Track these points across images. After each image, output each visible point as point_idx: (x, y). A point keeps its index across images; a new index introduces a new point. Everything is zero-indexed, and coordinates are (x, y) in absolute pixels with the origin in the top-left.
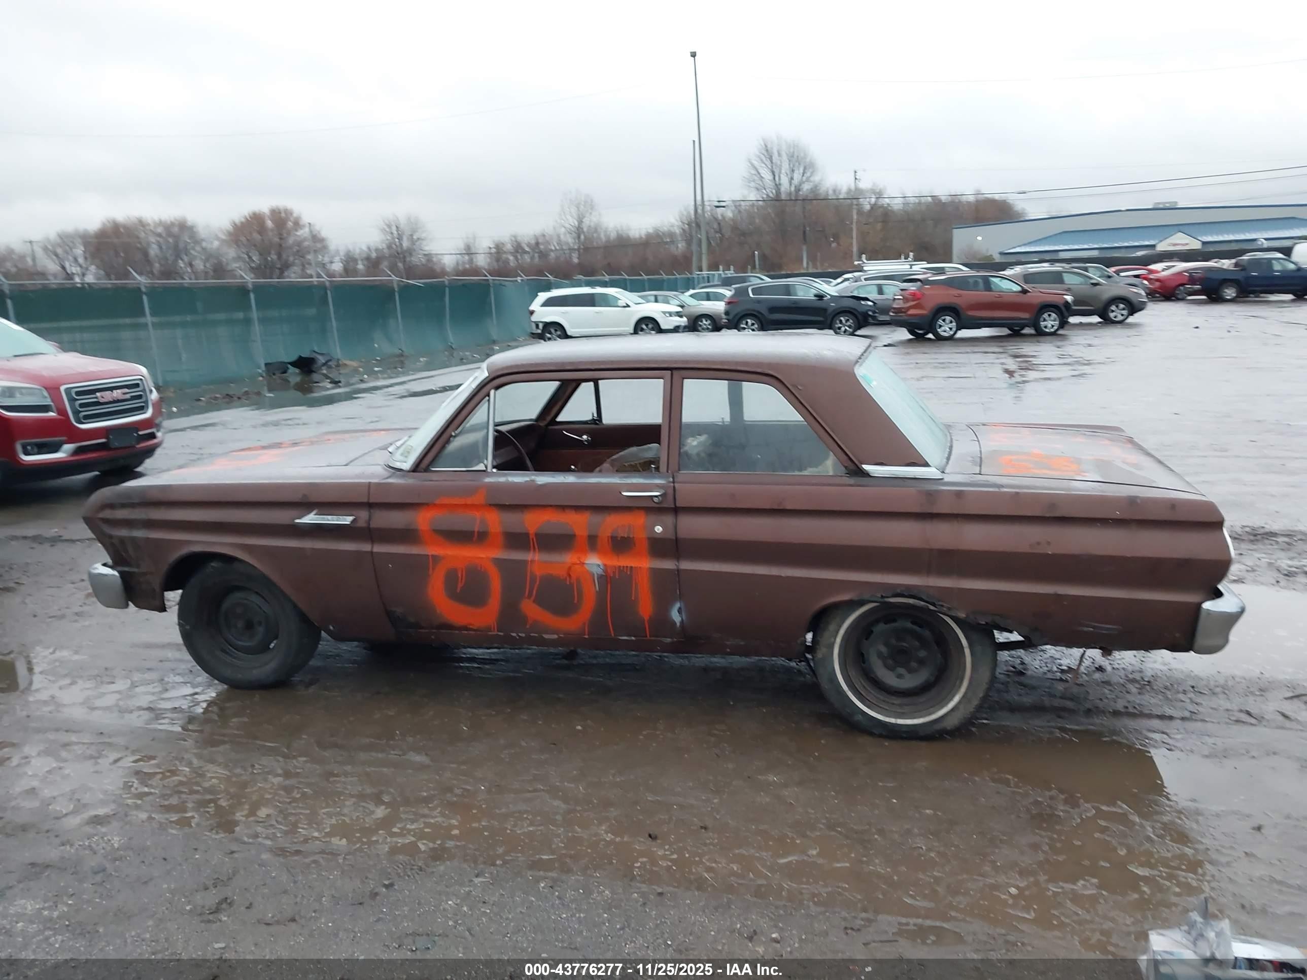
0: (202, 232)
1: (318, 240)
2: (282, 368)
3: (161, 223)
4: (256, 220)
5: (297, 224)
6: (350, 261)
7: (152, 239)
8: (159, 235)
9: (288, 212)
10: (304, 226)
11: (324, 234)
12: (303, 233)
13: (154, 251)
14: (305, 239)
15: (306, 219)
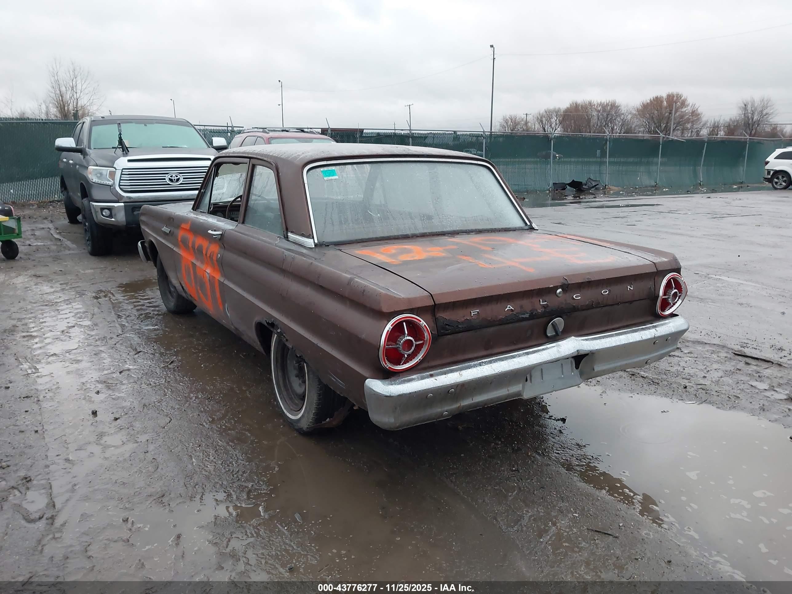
0: (623, 110)
1: (695, 115)
2: (563, 187)
3: (601, 104)
4: (657, 101)
5: (683, 104)
6: (715, 128)
7: (595, 113)
8: (599, 111)
9: (679, 96)
10: (688, 105)
11: (700, 111)
12: (687, 110)
13: (594, 120)
14: (686, 114)
15: (690, 101)
